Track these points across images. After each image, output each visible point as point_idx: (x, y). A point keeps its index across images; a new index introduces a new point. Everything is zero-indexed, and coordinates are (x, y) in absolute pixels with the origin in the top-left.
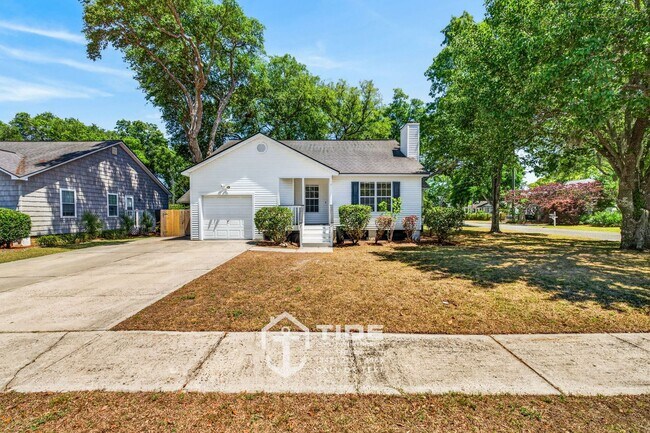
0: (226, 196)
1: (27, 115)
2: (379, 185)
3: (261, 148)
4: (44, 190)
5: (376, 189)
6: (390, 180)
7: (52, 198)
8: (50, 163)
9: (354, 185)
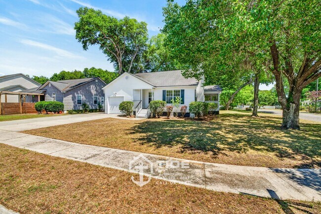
0: (116, 97)
1: (87, 69)
2: (174, 91)
3: (127, 78)
4: (71, 95)
5: (173, 93)
6: (179, 89)
7: (74, 98)
8: (73, 87)
9: (164, 91)
